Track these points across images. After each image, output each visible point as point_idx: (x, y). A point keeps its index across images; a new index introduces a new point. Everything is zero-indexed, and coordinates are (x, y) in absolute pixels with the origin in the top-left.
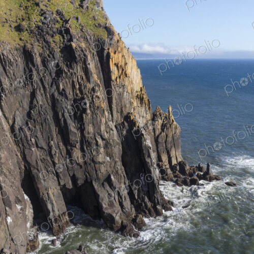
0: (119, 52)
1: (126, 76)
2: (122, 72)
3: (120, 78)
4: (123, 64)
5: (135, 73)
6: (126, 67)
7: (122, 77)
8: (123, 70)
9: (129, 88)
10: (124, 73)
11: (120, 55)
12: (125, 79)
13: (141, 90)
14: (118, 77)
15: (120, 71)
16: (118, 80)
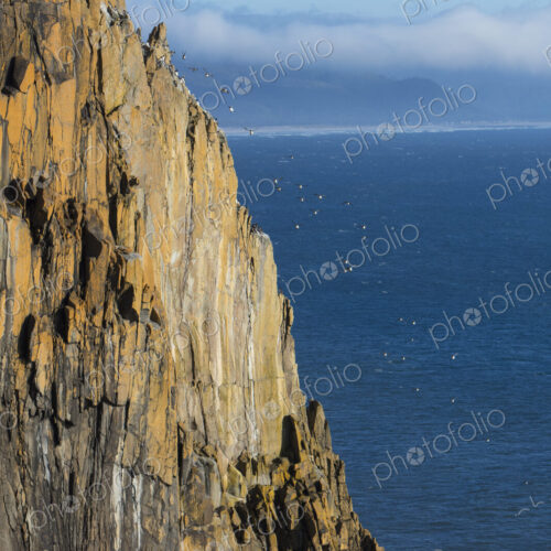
0: (53, 77)
1: (126, 311)
2: (83, 273)
3: (61, 325)
4: (94, 190)
5: (228, 275)
6: (126, 216)
7: (78, 316)
8: (91, 247)
9: (156, 424)
10: (97, 280)
11: (65, 101)
12: (111, 339)
13: (290, 449)
14: (44, 323)
15: (67, 265)
16: (42, 352)
